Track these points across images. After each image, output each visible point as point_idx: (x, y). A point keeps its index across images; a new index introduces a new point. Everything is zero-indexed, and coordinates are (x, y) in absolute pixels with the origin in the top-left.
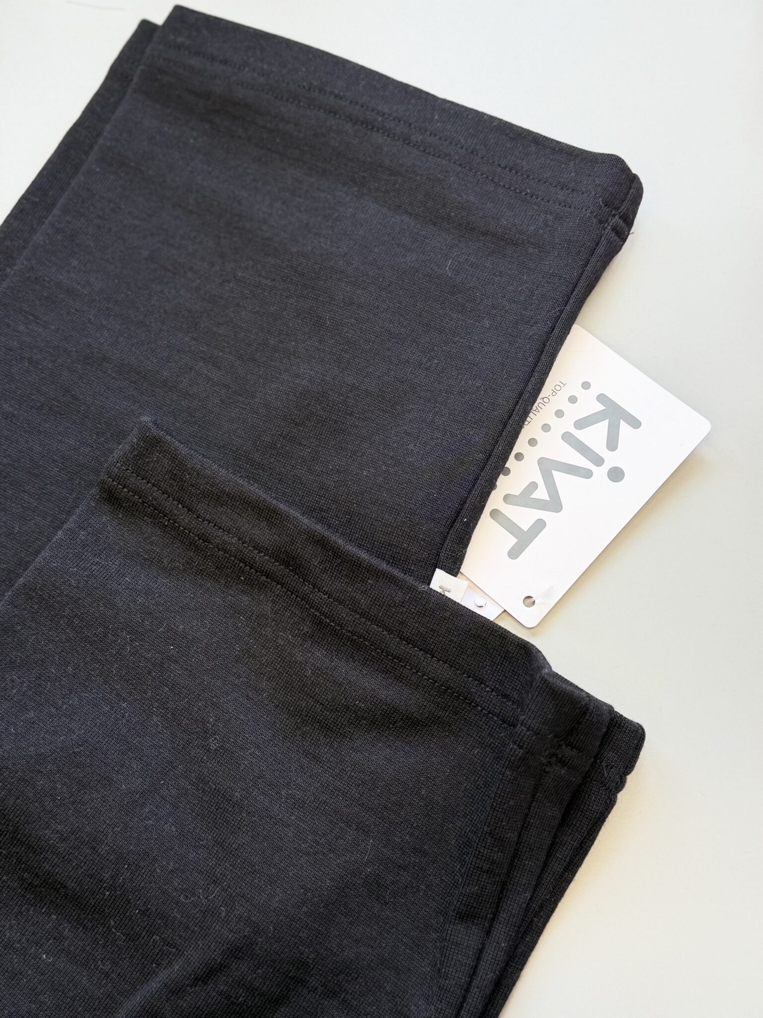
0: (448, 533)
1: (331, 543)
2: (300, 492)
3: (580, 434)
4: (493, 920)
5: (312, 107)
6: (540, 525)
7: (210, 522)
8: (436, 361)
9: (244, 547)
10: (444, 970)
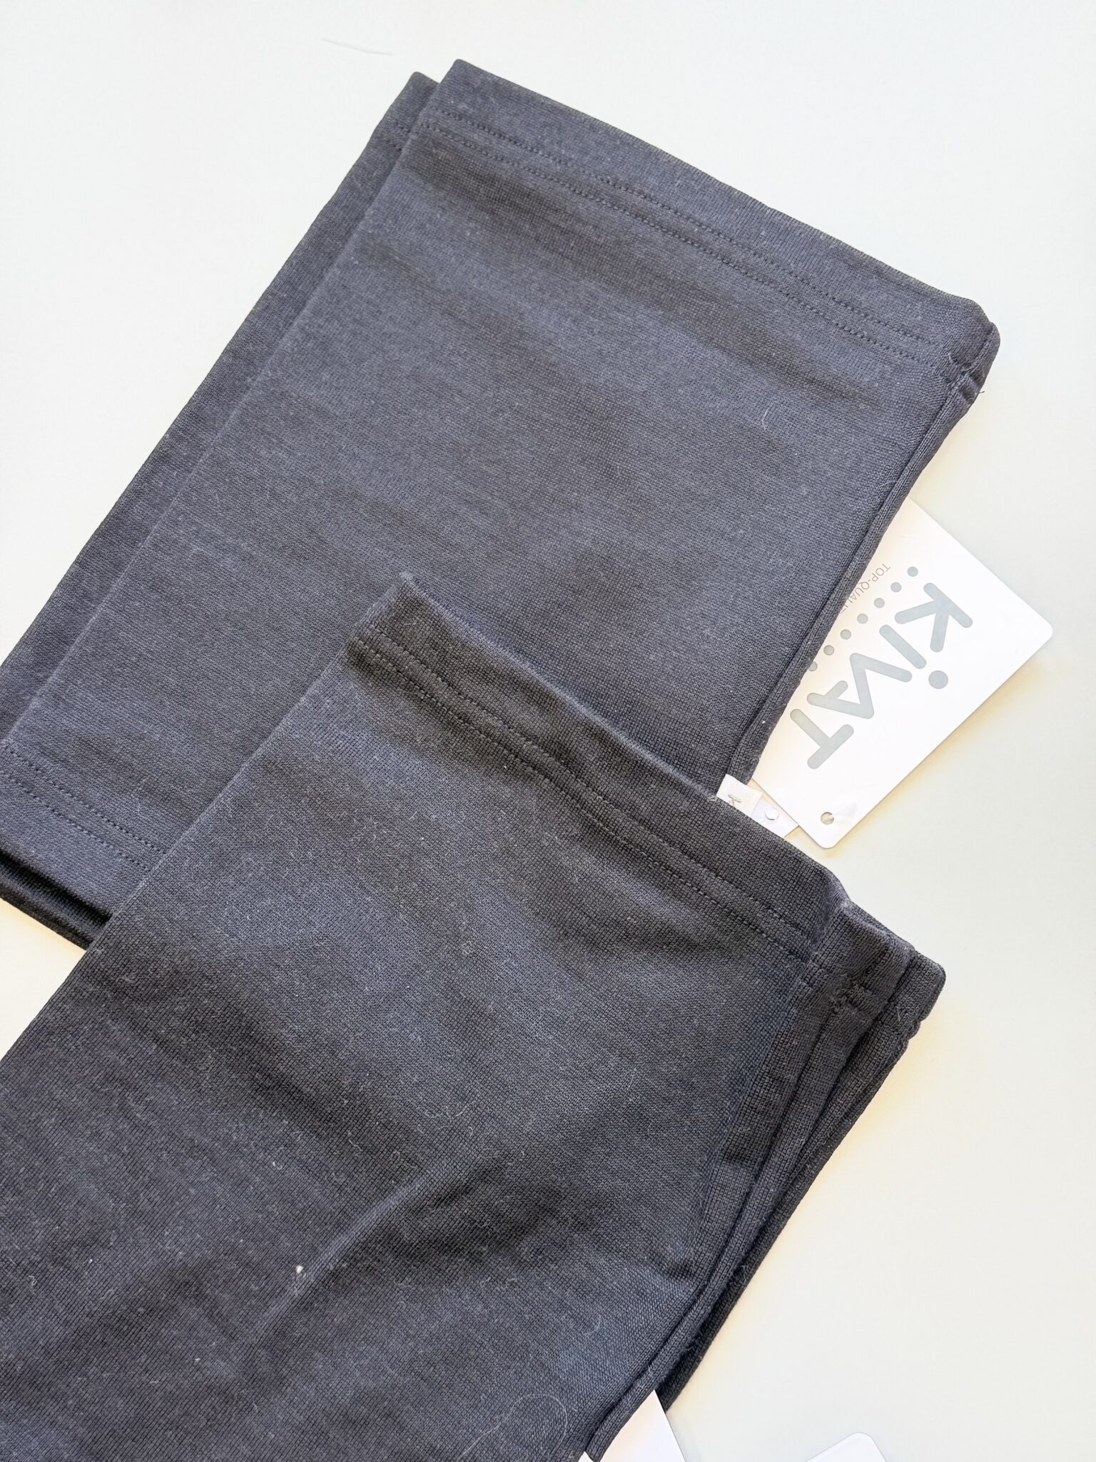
0: (743, 735)
1: (612, 738)
2: (574, 672)
3: (901, 629)
4: (763, 1163)
5: (616, 208)
6: (846, 732)
7: (472, 700)
8: (741, 531)
9: (510, 732)
10: (706, 1212)
